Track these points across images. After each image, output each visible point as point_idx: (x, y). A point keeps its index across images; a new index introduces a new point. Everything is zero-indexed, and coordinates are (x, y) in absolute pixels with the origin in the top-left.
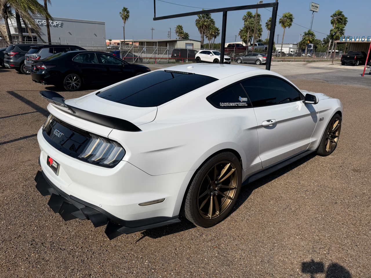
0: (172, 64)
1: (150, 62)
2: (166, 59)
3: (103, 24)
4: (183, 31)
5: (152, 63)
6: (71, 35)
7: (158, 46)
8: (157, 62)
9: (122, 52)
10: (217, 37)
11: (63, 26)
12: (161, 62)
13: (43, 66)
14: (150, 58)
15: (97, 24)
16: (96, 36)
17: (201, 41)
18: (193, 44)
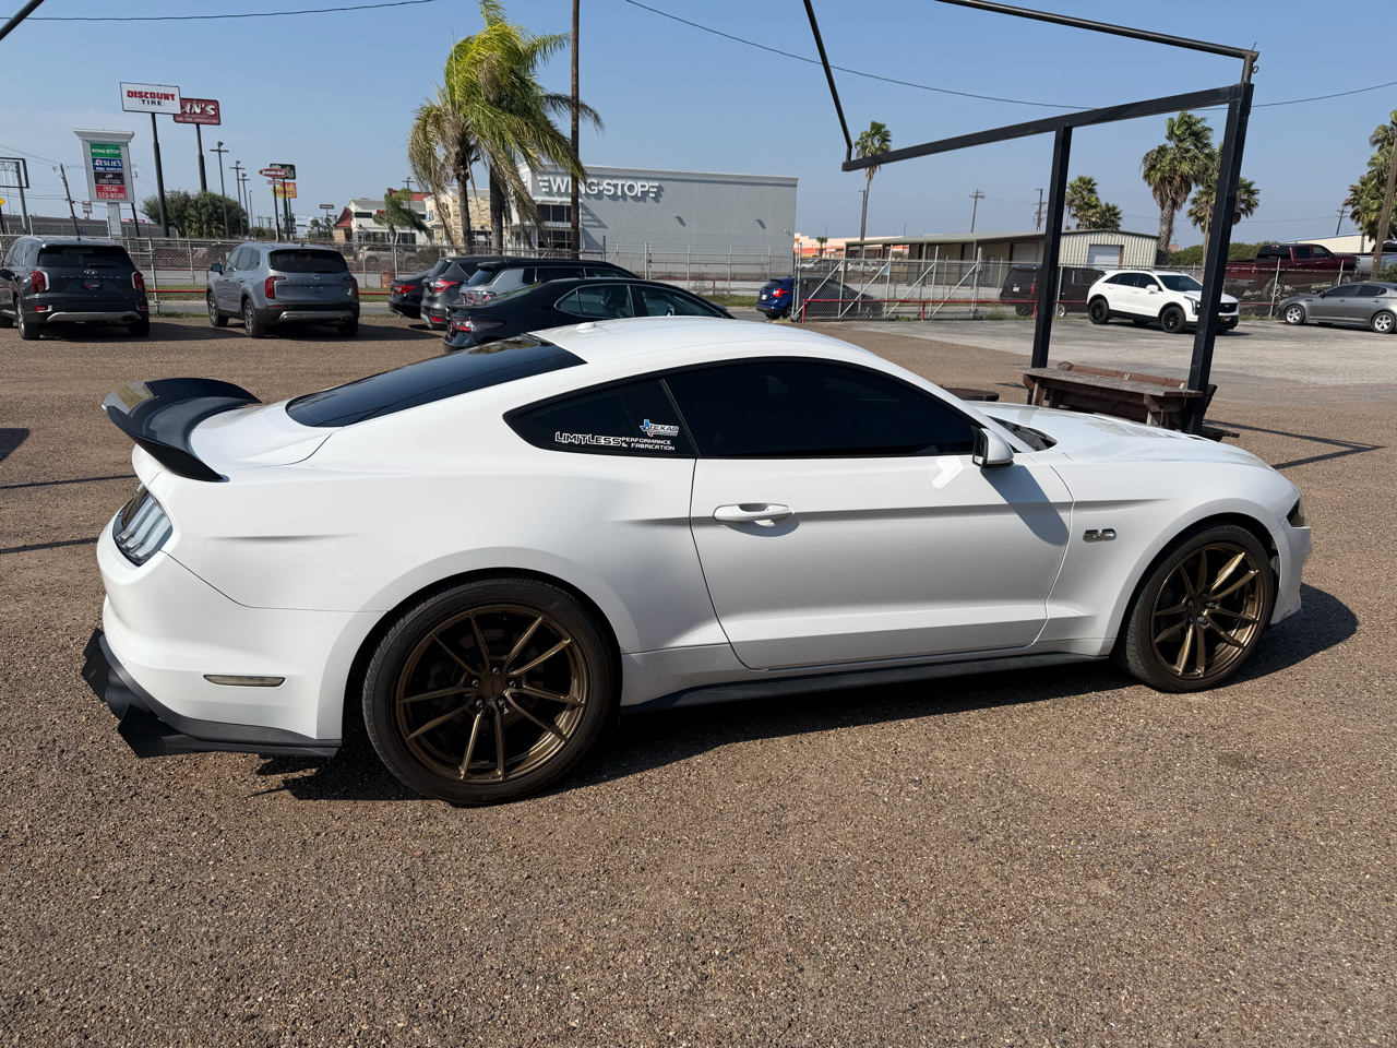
0: (987, 321)
1: (900, 316)
2: (968, 302)
3: (791, 184)
4: (1097, 199)
5: (909, 320)
6: (684, 224)
7: (938, 258)
8: (926, 316)
9: (802, 280)
10: (1243, 217)
11: (661, 196)
12: (942, 316)
13: (468, 324)
14: (901, 301)
15: (771, 188)
16: (764, 227)
17: (1158, 235)
18: (1122, 247)
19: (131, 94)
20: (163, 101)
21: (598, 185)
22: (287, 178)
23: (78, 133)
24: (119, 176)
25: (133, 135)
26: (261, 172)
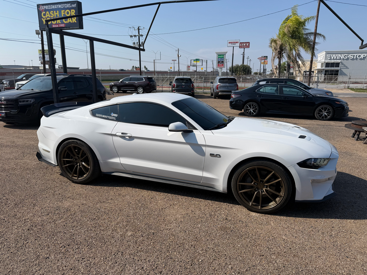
19: (229, 43)
20: (236, 44)
21: (348, 56)
22: (265, 59)
23: (216, 53)
24: (223, 62)
25: (227, 52)
26: (258, 59)
